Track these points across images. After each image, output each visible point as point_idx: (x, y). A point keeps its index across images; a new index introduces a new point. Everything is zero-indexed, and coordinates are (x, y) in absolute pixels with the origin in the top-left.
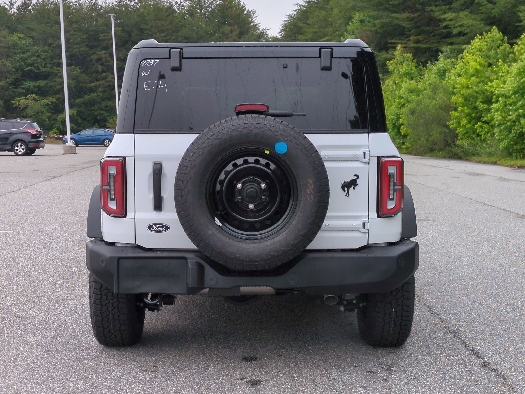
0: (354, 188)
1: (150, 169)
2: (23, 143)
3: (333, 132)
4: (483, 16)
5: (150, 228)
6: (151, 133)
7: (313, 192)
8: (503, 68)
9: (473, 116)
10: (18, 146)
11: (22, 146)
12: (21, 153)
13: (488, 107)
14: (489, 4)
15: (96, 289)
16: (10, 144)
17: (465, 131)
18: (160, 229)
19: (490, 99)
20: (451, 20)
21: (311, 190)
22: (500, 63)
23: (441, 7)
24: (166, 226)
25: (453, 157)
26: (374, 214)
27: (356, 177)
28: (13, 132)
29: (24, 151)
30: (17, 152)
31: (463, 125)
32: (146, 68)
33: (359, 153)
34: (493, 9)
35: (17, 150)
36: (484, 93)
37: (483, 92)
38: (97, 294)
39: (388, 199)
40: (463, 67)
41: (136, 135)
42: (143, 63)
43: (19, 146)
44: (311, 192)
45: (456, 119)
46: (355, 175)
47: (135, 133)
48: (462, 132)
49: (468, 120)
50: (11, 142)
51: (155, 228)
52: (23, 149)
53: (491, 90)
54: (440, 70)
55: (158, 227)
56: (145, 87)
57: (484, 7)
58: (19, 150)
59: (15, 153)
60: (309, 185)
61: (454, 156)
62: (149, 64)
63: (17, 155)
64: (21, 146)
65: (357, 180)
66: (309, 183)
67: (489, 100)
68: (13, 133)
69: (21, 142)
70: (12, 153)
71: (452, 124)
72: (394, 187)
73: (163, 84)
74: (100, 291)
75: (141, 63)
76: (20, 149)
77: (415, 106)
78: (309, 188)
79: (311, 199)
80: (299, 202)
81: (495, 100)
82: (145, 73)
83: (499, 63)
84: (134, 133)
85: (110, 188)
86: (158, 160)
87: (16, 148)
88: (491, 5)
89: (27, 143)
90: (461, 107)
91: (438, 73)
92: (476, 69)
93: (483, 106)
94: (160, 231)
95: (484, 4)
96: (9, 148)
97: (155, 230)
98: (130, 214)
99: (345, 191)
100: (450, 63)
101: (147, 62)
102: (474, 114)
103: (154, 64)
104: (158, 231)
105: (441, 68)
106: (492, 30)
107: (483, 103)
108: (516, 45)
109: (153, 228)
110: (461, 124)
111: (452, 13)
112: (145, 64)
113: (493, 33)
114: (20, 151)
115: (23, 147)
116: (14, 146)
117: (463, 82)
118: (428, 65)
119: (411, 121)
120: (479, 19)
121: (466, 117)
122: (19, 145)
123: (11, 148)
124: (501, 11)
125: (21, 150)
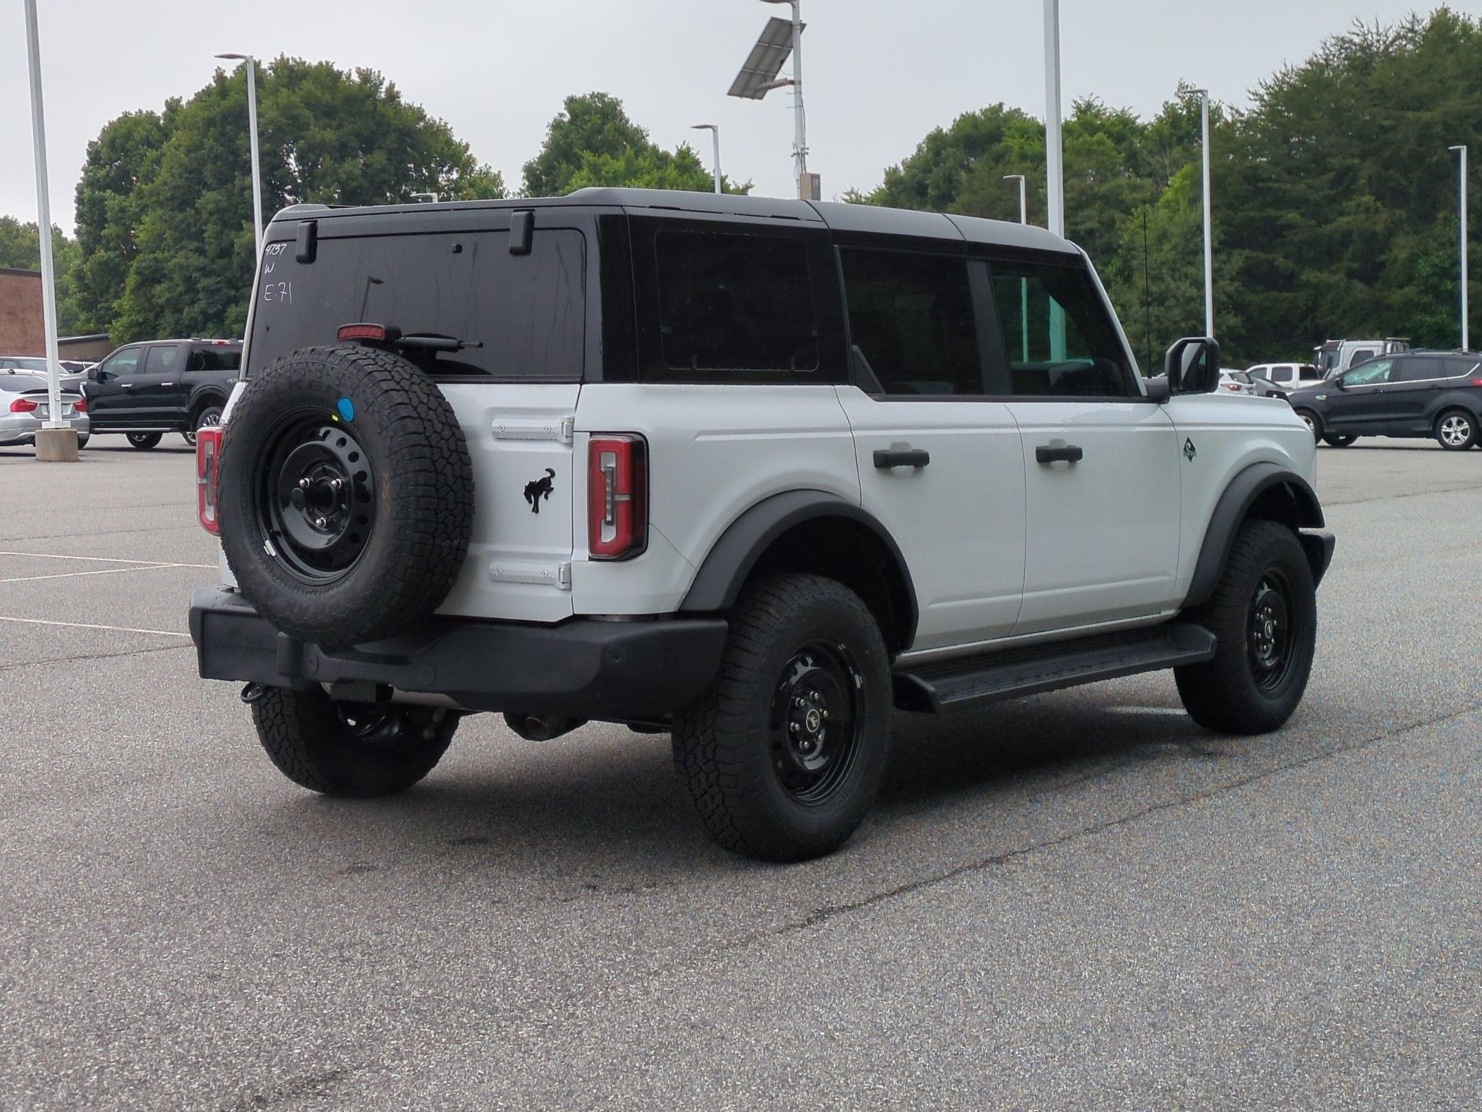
0: (546, 497)
2: (1465, 415)
3: (521, 380)
10: (1450, 425)
11: (1462, 423)
12: (1457, 443)
16: (1428, 417)
26: (583, 553)
27: (548, 474)
28: (1439, 386)
29: (1466, 438)
30: (1447, 440)
33: (555, 423)
35: (1448, 435)
39: (603, 521)
42: (268, 250)
43: (1454, 424)
46: (547, 470)
50: (1432, 413)
52: (1464, 432)
56: (266, 295)
58: (1453, 436)
59: (1441, 442)
62: (274, 251)
63: (1447, 448)
64: (1459, 423)
65: (552, 480)
68: (1439, 389)
69: (1460, 413)
70: (1434, 442)
72: (613, 497)
73: (287, 289)
76: (1457, 431)
82: (268, 268)
87: (1445, 428)
89: (1477, 415)
96: (1426, 429)
99: (531, 502)
101: (272, 248)
103: (280, 251)
114: (1456, 438)
115: (1466, 425)
116: (1439, 422)
122: (1454, 420)
123: (1431, 429)
125: (1459, 435)
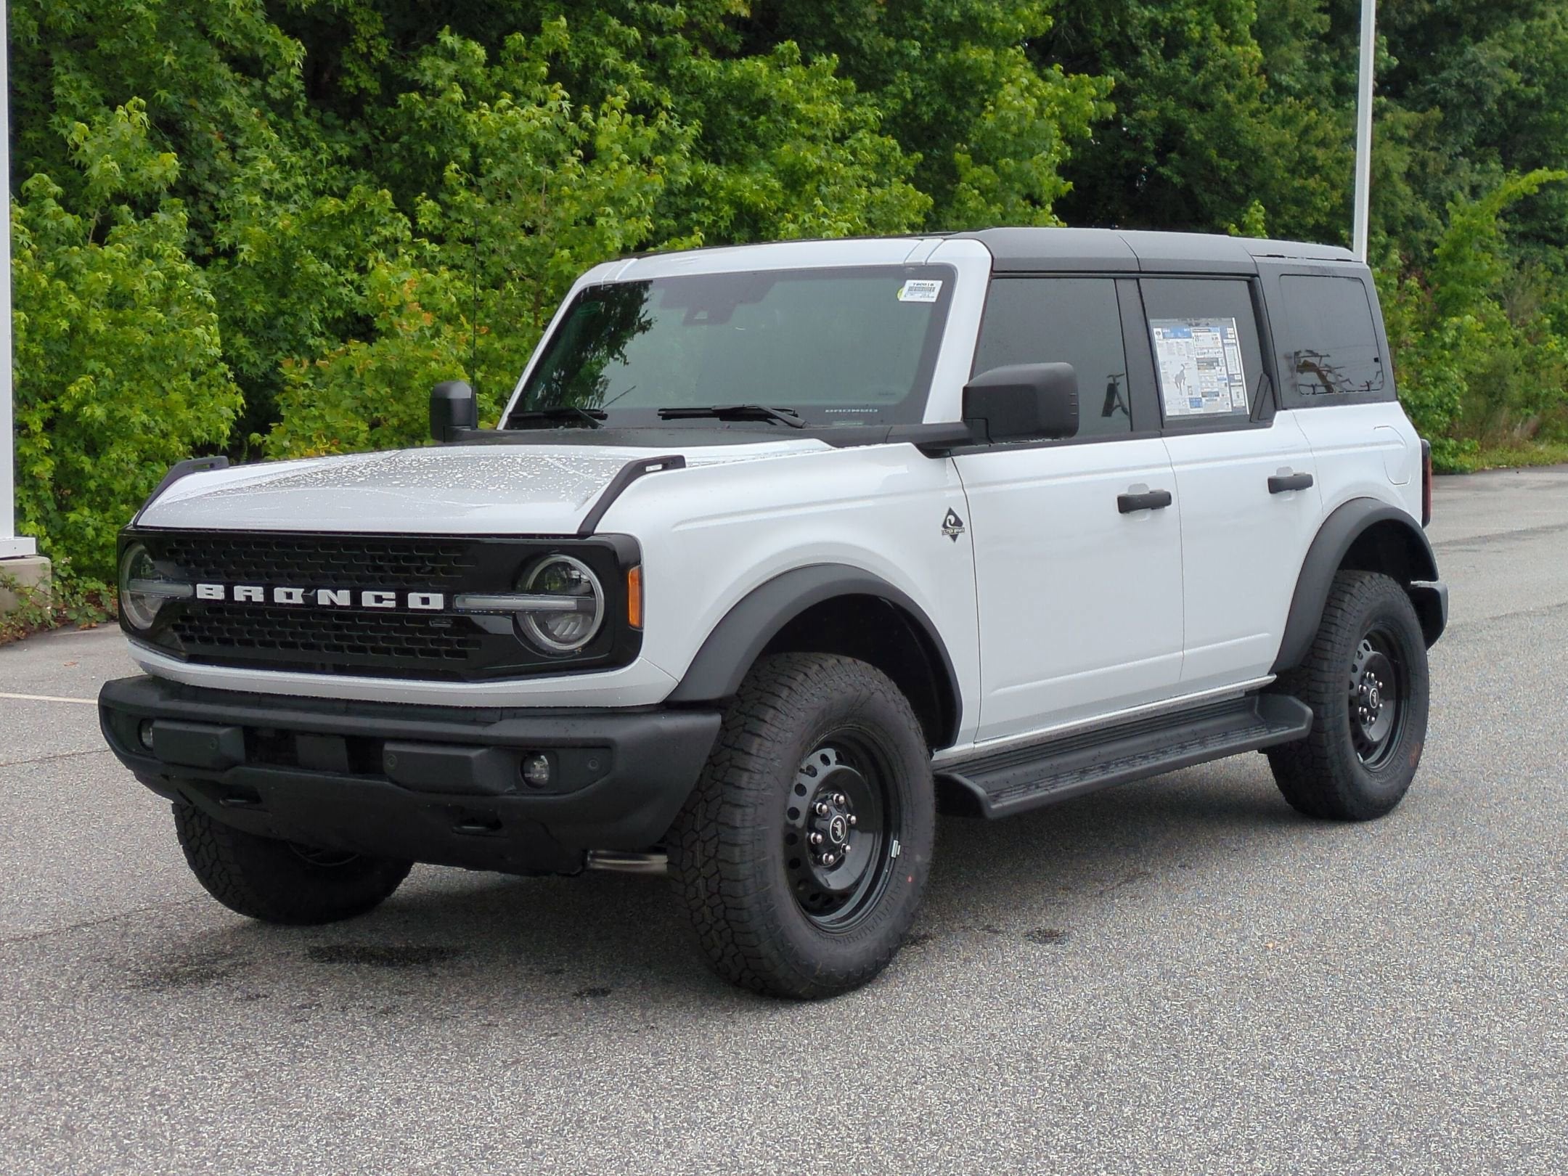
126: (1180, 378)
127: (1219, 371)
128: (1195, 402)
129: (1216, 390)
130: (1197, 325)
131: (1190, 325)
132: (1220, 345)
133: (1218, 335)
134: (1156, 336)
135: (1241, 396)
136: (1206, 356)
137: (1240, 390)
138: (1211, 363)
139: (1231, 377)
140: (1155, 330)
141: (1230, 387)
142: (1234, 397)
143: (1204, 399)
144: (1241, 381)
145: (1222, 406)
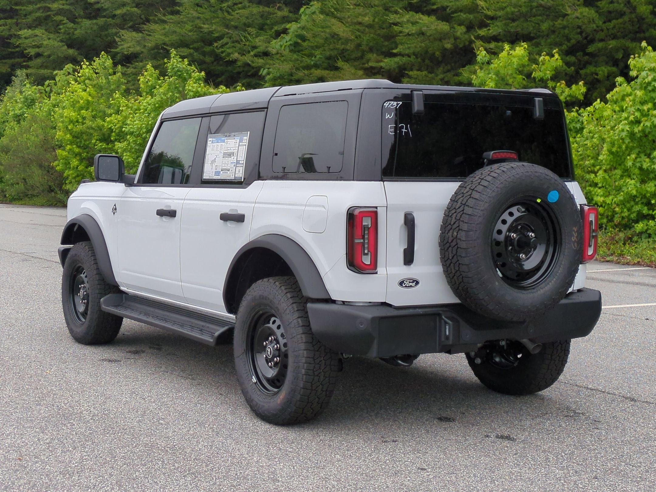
1: (401, 220)
4: (62, 36)
5: (401, 283)
6: (401, 181)
7: (577, 240)
8: (121, 101)
9: (84, 156)
13: (106, 146)
14: (70, 23)
15: (309, 357)
17: (76, 174)
18: (411, 284)
19: (106, 136)
20: (26, 38)
21: (575, 238)
22: (117, 96)
23: (7, 20)
24: (416, 281)
25: (54, 206)
31: (74, 167)
32: (389, 110)
34: (76, 29)
36: (101, 130)
37: (100, 128)
38: (310, 363)
39: (589, 246)
40: (69, 98)
41: (385, 182)
42: (386, 105)
44: (575, 240)
45: (63, 159)
47: (384, 181)
48: (72, 175)
49: (78, 160)
51: (407, 283)
53: (110, 126)
54: (27, 99)
55: (410, 282)
56: (390, 131)
57: (65, 26)
60: (574, 233)
61: (56, 204)
62: (392, 106)
66: (574, 230)
67: (104, 137)
71: (59, 166)
72: (592, 234)
73: (407, 128)
74: (314, 360)
75: (385, 104)
77: (8, 142)
78: (574, 236)
79: (575, 247)
80: (563, 250)
81: (114, 138)
82: (389, 115)
83: (115, 95)
84: (382, 180)
85: (364, 241)
86: (408, 210)
88: (72, 24)
90: (69, 145)
91: (24, 102)
92: (88, 100)
93: (101, 144)
94: (411, 286)
95: (64, 22)
97: (406, 286)
98: (381, 270)
100: (36, 91)
101: (390, 104)
102: (85, 154)
103: (397, 106)
104: (409, 287)
105: (29, 97)
106: (101, 56)
107: (101, 140)
108: (142, 76)
109: (405, 284)
110: (71, 165)
111: (28, 30)
112: (388, 106)
113: (102, 59)
117: (72, 116)
118: (7, 91)
119: (5, 161)
120: (58, 39)
121: (75, 157)
124: (86, 32)
126: (214, 161)
127: (233, 159)
128: (217, 173)
129: (229, 168)
130: (229, 136)
131: (226, 136)
132: (237, 146)
133: (238, 140)
134: (209, 142)
135: (241, 172)
136: (228, 151)
137: (241, 169)
138: (230, 155)
139: (238, 162)
140: (209, 139)
141: (236, 166)
142: (237, 172)
143: (221, 172)
144: (243, 164)
145: (229, 176)
